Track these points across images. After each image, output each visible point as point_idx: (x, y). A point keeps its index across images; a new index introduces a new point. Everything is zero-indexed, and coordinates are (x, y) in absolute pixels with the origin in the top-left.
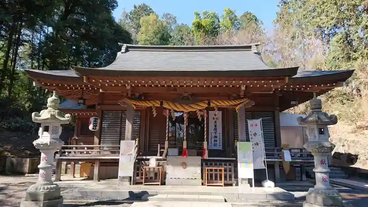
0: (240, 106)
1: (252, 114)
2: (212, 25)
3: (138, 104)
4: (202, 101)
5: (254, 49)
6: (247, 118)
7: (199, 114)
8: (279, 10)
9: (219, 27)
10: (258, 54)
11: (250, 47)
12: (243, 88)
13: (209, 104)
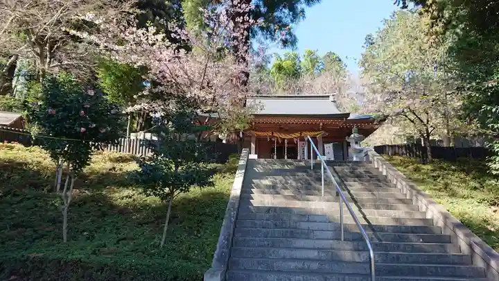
0: (319, 135)
1: (326, 140)
2: (293, 67)
3: (258, 133)
4: (297, 132)
5: (331, 98)
6: (324, 142)
7: (295, 140)
8: (364, 51)
9: (300, 68)
10: (334, 102)
11: (328, 96)
12: (321, 124)
13: (301, 134)
